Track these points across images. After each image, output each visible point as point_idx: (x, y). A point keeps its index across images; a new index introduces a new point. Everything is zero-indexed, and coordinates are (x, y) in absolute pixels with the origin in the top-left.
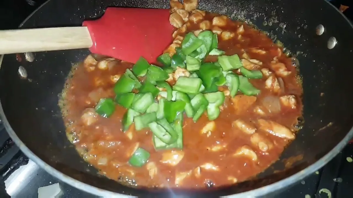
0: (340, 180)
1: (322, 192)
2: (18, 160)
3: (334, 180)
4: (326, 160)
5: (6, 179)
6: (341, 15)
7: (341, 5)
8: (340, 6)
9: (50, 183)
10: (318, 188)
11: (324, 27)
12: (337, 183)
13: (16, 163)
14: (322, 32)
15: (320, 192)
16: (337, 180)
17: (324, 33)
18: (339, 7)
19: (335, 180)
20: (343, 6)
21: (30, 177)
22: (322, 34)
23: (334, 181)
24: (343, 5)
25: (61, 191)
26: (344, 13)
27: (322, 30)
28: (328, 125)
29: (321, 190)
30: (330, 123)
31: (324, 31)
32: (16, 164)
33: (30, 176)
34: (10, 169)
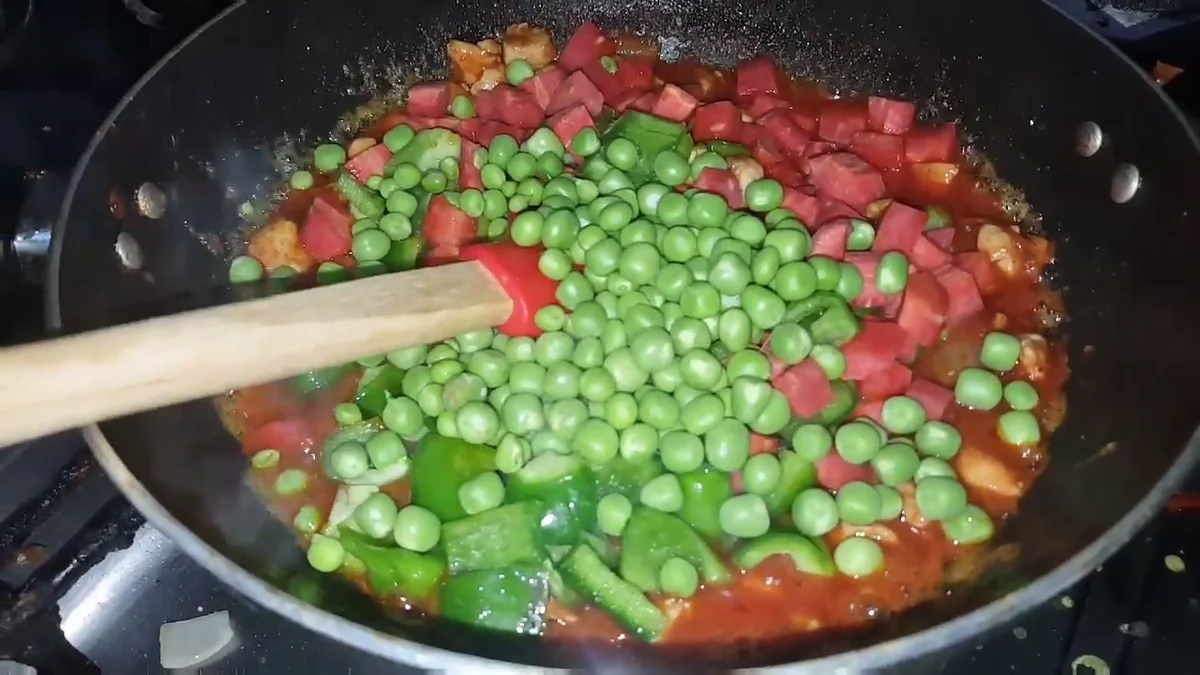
0: (1141, 629)
1: (1081, 667)
2: (103, 533)
3: (1122, 628)
4: (1084, 566)
5: (64, 594)
6: (1157, 96)
7: (1158, 62)
8: (1155, 63)
9: (200, 609)
10: (1068, 651)
11: (1103, 131)
12: (1130, 639)
13: (96, 542)
14: (1095, 147)
15: (1074, 666)
16: (1130, 628)
17: (1101, 148)
18: (1149, 68)
19: (1125, 627)
20: (1164, 65)
21: (134, 590)
22: (1094, 151)
23: (1120, 632)
24: (1162, 62)
25: (232, 640)
26: (1165, 88)
27: (1097, 140)
28: (1103, 452)
29: (1080, 661)
30: (1110, 446)
31: (1103, 142)
32: (96, 545)
33: (135, 584)
34: (75, 561)
